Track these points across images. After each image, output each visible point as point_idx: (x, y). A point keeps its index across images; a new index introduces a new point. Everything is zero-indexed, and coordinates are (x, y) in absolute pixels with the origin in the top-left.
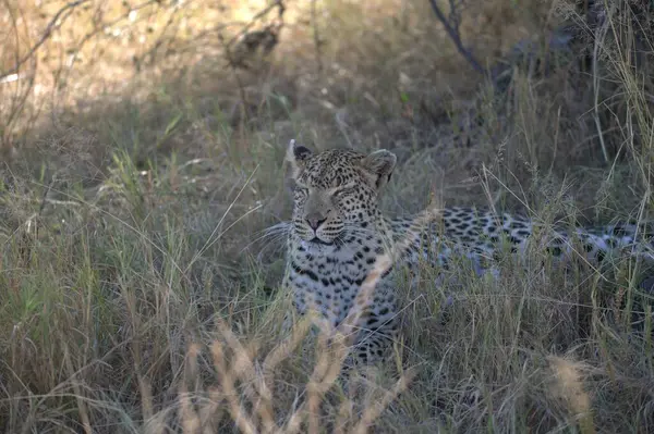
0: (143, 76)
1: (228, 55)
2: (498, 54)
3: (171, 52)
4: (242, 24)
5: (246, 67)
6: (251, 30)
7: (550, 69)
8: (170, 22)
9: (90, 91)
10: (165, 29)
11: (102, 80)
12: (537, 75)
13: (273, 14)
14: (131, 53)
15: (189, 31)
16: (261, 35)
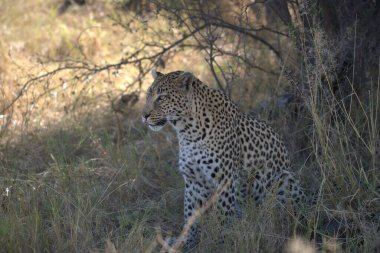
0: (69, 117)
1: (113, 106)
2: (250, 108)
3: (84, 104)
4: (120, 90)
5: (122, 112)
6: (125, 93)
7: (277, 115)
8: (84, 89)
9: (41, 124)
10: (81, 92)
11: (48, 118)
12: (270, 119)
13: (137, 85)
14: (64, 104)
15: (93, 93)
16: (130, 96)
